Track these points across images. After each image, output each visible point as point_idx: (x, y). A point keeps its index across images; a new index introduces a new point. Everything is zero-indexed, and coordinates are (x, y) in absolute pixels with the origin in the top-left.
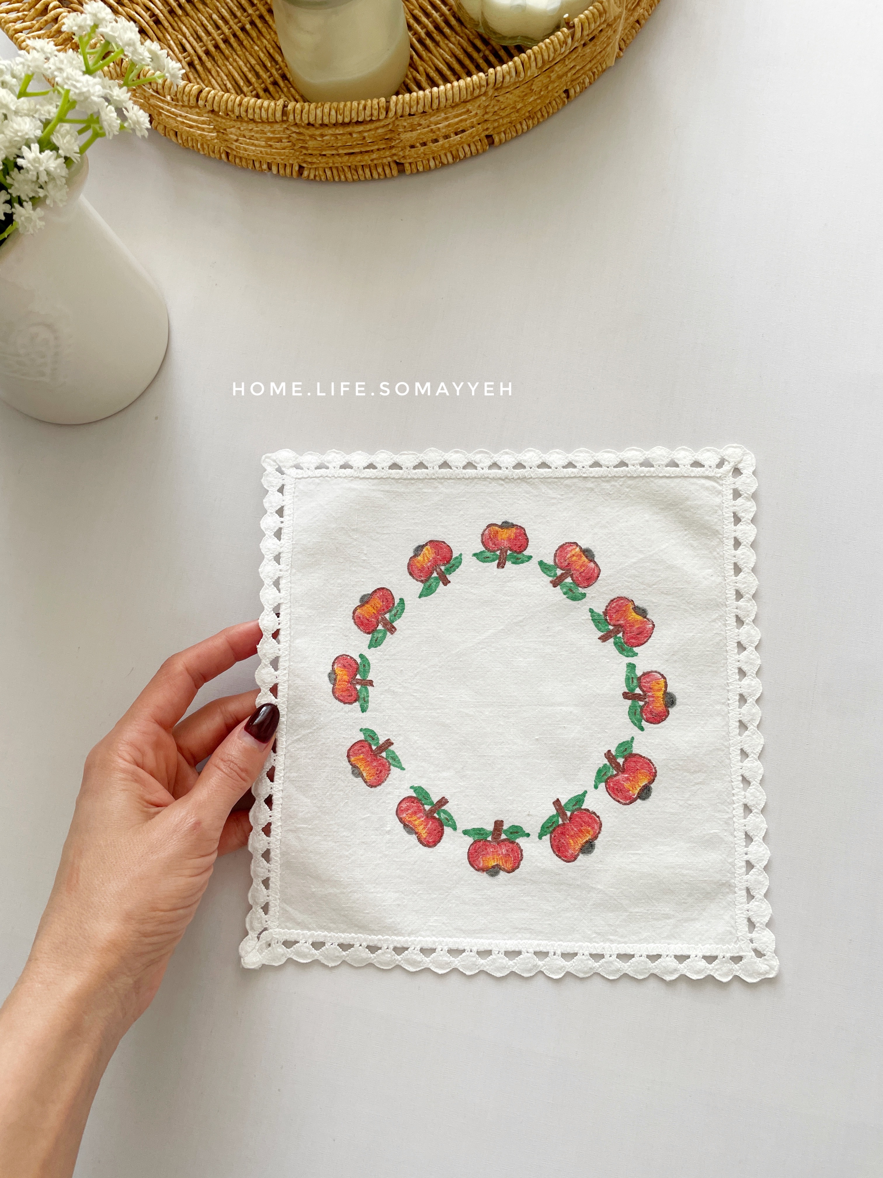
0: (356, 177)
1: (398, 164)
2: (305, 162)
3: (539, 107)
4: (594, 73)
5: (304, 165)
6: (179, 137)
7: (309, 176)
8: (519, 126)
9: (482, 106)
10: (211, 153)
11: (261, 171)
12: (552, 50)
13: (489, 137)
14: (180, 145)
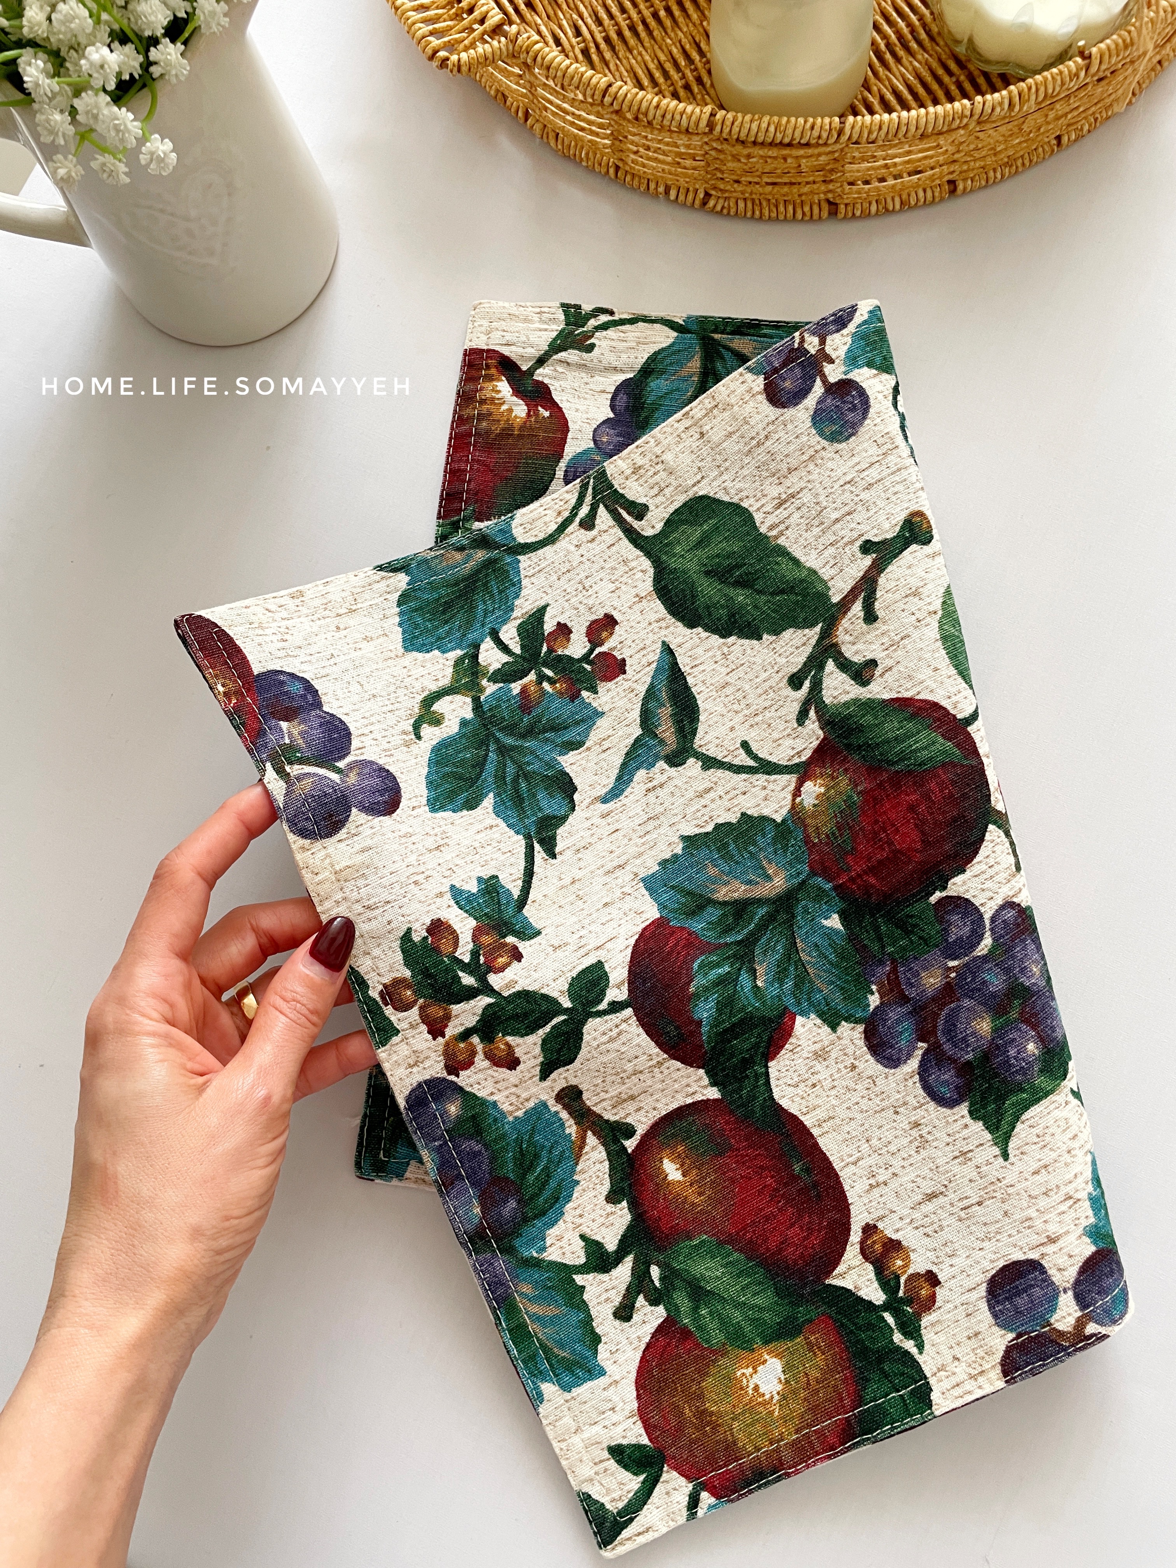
0: (774, 215)
1: (831, 203)
2: (715, 188)
3: (1021, 153)
4: (1096, 120)
5: (713, 192)
6: (559, 141)
7: (715, 206)
8: (991, 174)
9: (956, 142)
10: (596, 166)
11: (657, 194)
12: (1059, 82)
13: (952, 183)
14: (557, 151)
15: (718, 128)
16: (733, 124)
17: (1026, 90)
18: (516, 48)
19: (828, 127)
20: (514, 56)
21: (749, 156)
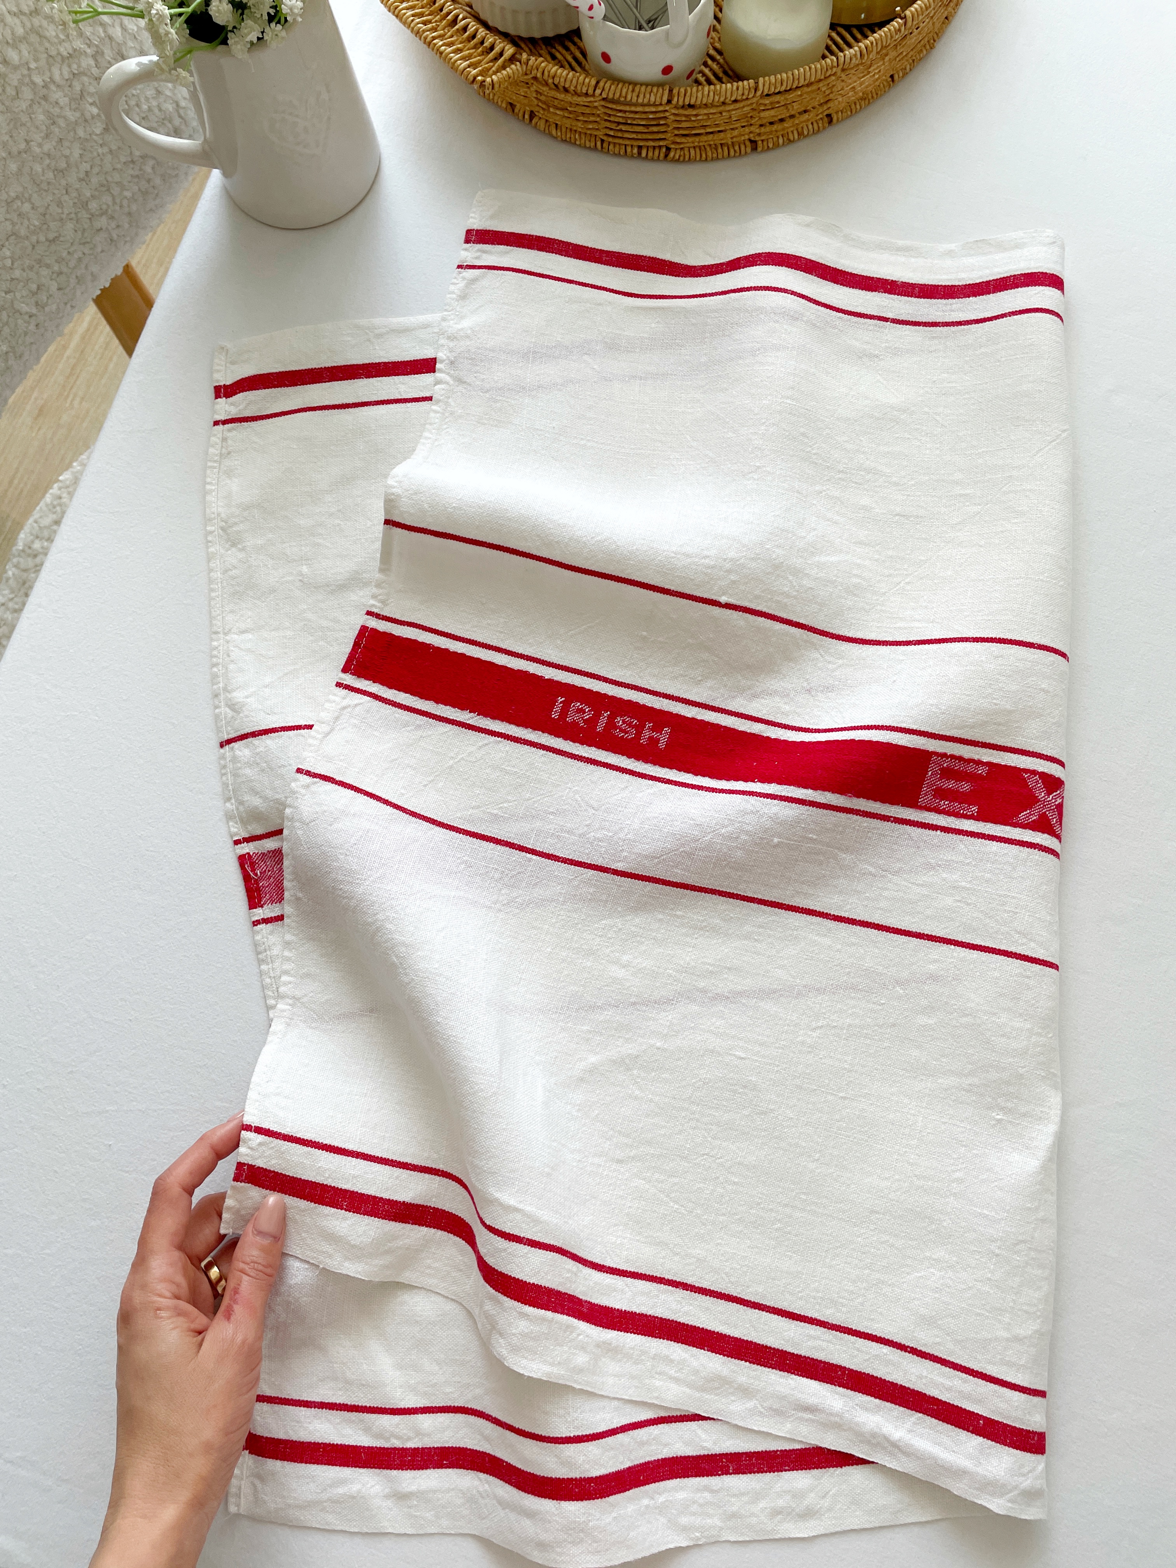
0: (715, 155)
1: (751, 141)
2: (674, 143)
3: (871, 90)
4: (913, 61)
5: (672, 146)
6: (558, 130)
7: (674, 156)
8: (853, 106)
9: (830, 86)
10: (587, 143)
11: (632, 156)
12: (889, 37)
13: (829, 116)
14: (556, 138)
15: (675, 99)
16: (685, 95)
17: (869, 44)
18: (529, 67)
19: (747, 87)
20: (526, 74)
21: (696, 115)
